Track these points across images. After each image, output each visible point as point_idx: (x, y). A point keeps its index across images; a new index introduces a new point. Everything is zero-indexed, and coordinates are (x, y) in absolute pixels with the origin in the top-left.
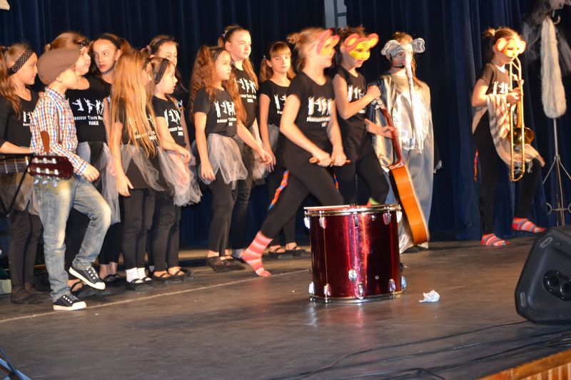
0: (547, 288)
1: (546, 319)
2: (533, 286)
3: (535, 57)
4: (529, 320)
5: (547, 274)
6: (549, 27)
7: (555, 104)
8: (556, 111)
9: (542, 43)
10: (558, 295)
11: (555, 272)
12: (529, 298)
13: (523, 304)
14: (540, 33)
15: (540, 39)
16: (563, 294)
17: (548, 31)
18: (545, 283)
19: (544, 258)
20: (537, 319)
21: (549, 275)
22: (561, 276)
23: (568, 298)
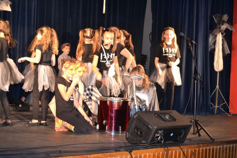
0: (135, 132)
1: (133, 142)
3: (213, 47)
6: (220, 36)
7: (218, 66)
8: (218, 69)
9: (216, 42)
10: (138, 135)
11: (138, 126)
13: (127, 136)
14: (216, 39)
15: (216, 41)
17: (219, 38)
19: (135, 121)
20: (131, 142)
21: (136, 127)
22: (139, 128)
23: (140, 136)
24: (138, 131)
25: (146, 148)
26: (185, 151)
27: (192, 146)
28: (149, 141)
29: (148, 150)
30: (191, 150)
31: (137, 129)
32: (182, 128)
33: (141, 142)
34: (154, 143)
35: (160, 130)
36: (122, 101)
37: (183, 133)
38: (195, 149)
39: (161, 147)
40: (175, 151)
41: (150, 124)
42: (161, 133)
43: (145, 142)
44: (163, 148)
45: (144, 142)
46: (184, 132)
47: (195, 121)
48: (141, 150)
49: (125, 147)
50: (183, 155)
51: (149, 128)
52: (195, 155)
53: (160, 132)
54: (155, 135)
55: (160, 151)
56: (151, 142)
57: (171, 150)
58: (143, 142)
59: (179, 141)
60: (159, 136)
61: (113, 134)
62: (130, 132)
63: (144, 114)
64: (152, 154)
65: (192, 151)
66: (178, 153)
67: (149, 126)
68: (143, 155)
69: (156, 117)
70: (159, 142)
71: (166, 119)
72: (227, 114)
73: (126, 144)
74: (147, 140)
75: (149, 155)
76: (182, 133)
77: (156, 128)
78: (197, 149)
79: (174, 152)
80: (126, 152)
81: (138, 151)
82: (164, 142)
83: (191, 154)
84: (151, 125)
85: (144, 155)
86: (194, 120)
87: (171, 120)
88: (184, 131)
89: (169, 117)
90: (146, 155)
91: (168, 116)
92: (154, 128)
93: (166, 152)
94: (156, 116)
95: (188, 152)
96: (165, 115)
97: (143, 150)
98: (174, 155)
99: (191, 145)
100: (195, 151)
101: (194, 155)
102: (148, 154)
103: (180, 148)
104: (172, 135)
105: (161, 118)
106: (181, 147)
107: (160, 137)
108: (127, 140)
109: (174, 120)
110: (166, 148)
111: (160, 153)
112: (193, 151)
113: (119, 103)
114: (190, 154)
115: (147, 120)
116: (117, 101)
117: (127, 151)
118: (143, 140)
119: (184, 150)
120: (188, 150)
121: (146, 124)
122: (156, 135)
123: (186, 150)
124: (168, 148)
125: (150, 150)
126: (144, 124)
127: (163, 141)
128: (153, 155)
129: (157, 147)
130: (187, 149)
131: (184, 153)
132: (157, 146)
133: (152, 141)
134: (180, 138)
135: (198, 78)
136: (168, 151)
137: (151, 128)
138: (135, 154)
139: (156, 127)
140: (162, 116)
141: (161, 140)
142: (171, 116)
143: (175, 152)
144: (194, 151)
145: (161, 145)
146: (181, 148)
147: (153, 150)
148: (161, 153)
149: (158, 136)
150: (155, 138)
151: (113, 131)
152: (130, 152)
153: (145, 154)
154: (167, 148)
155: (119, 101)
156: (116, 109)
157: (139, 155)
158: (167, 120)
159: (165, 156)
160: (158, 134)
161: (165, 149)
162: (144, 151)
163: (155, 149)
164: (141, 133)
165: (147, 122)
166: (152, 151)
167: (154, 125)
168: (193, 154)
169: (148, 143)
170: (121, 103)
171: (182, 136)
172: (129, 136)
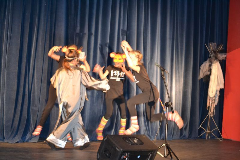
5: (105, 149)
10: (106, 155)
11: (107, 148)
12: (100, 155)
13: (98, 157)
18: (104, 152)
19: (105, 144)
22: (108, 150)
23: (109, 157)
24: (107, 152)
32: (149, 151)
35: (127, 152)
37: (150, 155)
46: (151, 155)
47: (166, 145)
51: (116, 150)
53: (127, 154)
54: (121, 156)
60: (125, 158)
62: (101, 153)
63: (113, 138)
67: (117, 148)
69: (125, 140)
71: (133, 143)
72: (219, 139)
76: (149, 155)
77: (122, 150)
87: (139, 143)
88: (151, 153)
89: (138, 141)
91: (136, 140)
92: (121, 150)
96: (134, 139)
104: (139, 157)
107: (127, 159)
109: (142, 143)
115: (115, 144)
121: (113, 147)
122: (123, 157)
137: (118, 150)
140: (131, 140)
150: (122, 159)
158: (135, 144)
164: (110, 154)
167: (120, 148)
171: (149, 159)
172: (100, 157)
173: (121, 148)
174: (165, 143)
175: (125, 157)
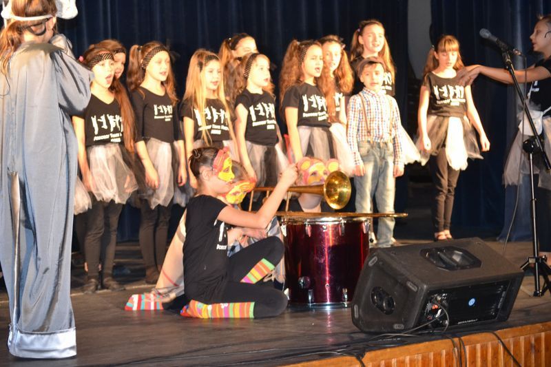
0: (374, 302)
1: (372, 330)
2: (364, 299)
4: (362, 332)
5: (373, 290)
10: (381, 308)
11: (380, 288)
12: (361, 310)
13: (356, 316)
16: (385, 308)
18: (373, 298)
19: (371, 275)
20: (367, 330)
21: (376, 290)
22: (384, 292)
23: (389, 313)
24: (381, 299)
25: (403, 342)
26: (509, 340)
27: (529, 327)
28: (412, 323)
29: (406, 347)
30: (525, 338)
31: (380, 294)
32: (499, 284)
33: (392, 327)
34: (426, 328)
35: (440, 293)
36: (343, 221)
37: (503, 295)
38: (537, 334)
39: (443, 336)
40: (480, 344)
41: (409, 281)
42: (442, 300)
43: (402, 327)
44: (447, 340)
45: (398, 328)
46: (504, 293)
47: (537, 260)
48: (388, 350)
49: (348, 344)
50: (504, 354)
51: (408, 290)
52: (538, 351)
53: (439, 298)
54: (424, 306)
55: (441, 348)
56: (417, 326)
57: (470, 343)
58: (396, 327)
59: (495, 317)
60: (436, 311)
61: (328, 309)
62: (362, 303)
63: (394, 255)
64: (420, 357)
65: (528, 342)
66: (490, 350)
67: (409, 285)
68: (394, 361)
69: (428, 259)
70: (437, 324)
71: (453, 263)
73: (353, 335)
74: (405, 323)
75: (411, 361)
76: (500, 295)
77: (427, 289)
78: (543, 334)
79: (478, 346)
80: (348, 358)
81: (379, 352)
82: (450, 323)
83: (525, 348)
84: (412, 282)
85: (397, 361)
86: (534, 257)
87: (467, 263)
88: (504, 289)
89: (463, 257)
90: (403, 362)
91: (458, 255)
92: (422, 289)
93: (456, 350)
94: (426, 258)
95: (517, 344)
96: (453, 254)
97: (393, 349)
98: (479, 354)
99: (526, 324)
100: (538, 340)
101: (536, 351)
102: (407, 359)
103: (495, 337)
104: (472, 302)
105: (441, 259)
106: (498, 332)
107: (440, 311)
108: (356, 325)
109: (475, 262)
110: (456, 340)
111: (440, 354)
112: (533, 342)
113: (336, 228)
114: (523, 349)
115: (403, 271)
116: (330, 224)
117: (350, 354)
118: (396, 323)
119: (507, 340)
120: (517, 338)
121: (399, 281)
122: (429, 307)
123: (511, 341)
124: (462, 338)
125: (413, 347)
126: (396, 282)
127: (447, 322)
128: (422, 359)
129: (433, 337)
130: (514, 337)
131: (506, 349)
132: (433, 334)
133: (419, 323)
134: (497, 310)
135: (535, 145)
136: (462, 347)
137: (414, 289)
138: (372, 360)
139: (425, 286)
140: (443, 256)
141: (443, 317)
142: (466, 255)
143: (482, 347)
144: (536, 340)
145: (443, 332)
146: (498, 335)
147: (421, 346)
148: (444, 352)
149: (433, 308)
150: (428, 314)
151: (328, 303)
152: (359, 356)
153: (401, 358)
154: (460, 340)
155: (337, 223)
156: (331, 244)
157: (383, 363)
158: (457, 266)
159: (455, 361)
160: (434, 303)
161: (453, 342)
162: (397, 350)
163: (427, 343)
164: (390, 304)
165: (402, 275)
166: (419, 350)
167: (420, 281)
168: (533, 348)
169: (409, 329)
170: (341, 226)
171: (500, 304)
172: (361, 313)
173: (423, 281)
174: (534, 255)
175: (436, 306)
